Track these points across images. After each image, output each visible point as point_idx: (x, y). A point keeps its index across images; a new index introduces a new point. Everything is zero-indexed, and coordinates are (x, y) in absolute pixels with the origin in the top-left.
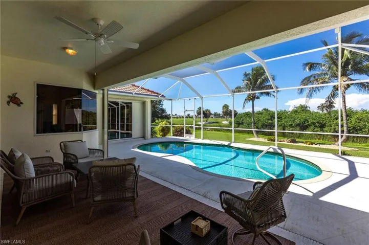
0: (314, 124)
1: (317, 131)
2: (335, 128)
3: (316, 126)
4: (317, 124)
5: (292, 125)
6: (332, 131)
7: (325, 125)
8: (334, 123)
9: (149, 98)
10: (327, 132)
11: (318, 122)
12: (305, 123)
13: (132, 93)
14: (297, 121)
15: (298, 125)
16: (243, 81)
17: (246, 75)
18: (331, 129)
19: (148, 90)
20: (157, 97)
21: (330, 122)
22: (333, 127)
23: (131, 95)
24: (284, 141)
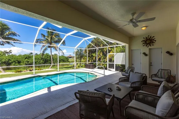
0: (14, 61)
1: (17, 65)
2: (26, 63)
3: (16, 63)
4: (16, 62)
6: (25, 64)
7: (21, 62)
10: (22, 65)
11: (17, 61)
14: (3, 61)
15: (5, 62)
18: (24, 64)
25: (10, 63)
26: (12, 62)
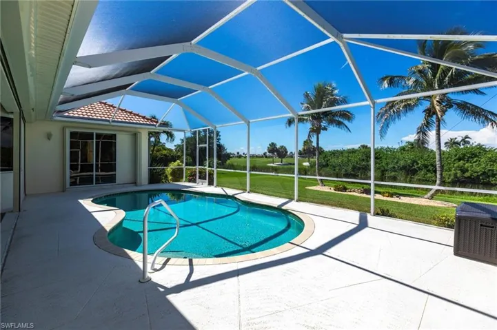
0: (426, 166)
2: (456, 173)
3: (429, 171)
4: (430, 168)
5: (394, 167)
8: (455, 165)
9: (145, 128)
11: (432, 165)
12: (413, 166)
13: (108, 121)
14: (402, 163)
15: (403, 168)
16: (302, 104)
17: (307, 96)
18: (449, 175)
19: (144, 118)
20: (154, 127)
21: (450, 164)
22: (453, 172)
23: (107, 123)
24: (354, 191)
25: (415, 169)
26: (420, 169)
